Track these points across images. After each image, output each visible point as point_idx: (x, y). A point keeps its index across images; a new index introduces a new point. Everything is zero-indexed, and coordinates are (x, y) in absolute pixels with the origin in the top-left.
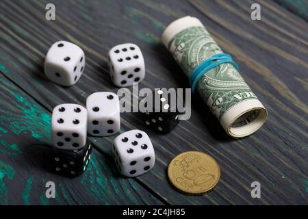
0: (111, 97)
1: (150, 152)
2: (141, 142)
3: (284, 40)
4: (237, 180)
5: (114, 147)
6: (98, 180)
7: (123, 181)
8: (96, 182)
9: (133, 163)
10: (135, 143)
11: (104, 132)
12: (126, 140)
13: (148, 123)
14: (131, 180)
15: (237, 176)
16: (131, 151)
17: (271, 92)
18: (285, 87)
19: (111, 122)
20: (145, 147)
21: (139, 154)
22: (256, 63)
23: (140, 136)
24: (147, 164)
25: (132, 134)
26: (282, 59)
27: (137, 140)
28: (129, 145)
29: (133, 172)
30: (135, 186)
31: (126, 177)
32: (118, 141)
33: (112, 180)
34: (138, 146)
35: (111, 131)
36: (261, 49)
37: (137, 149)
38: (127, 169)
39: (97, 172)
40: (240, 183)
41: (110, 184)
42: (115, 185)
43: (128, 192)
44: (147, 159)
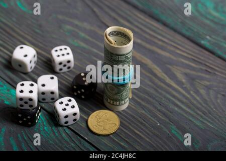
0: (52, 78)
1: (77, 110)
2: (71, 104)
3: (160, 43)
4: (130, 126)
5: (55, 108)
6: (45, 128)
7: (60, 129)
8: (44, 130)
9: (66, 117)
10: (67, 105)
11: (48, 100)
12: (61, 103)
13: (75, 94)
14: (65, 128)
15: (130, 124)
16: (65, 109)
17: (151, 74)
18: (160, 71)
19: (52, 93)
20: (73, 107)
21: (70, 111)
22: (142, 57)
23: (70, 101)
24: (75, 117)
25: (65, 100)
26: (158, 54)
27: (69, 103)
28: (63, 106)
29: (66, 122)
30: (68, 131)
31: (62, 126)
32: (57, 104)
33: (54, 128)
34: (69, 107)
35: (53, 99)
36: (145, 48)
37: (68, 108)
38: (63, 121)
39: (45, 123)
40: (131, 128)
41: (52, 130)
42: (55, 131)
43: (64, 135)
44: (75, 114)
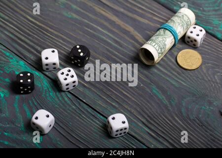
0: (53, 51)
1: (75, 78)
3: (140, 11)
4: (119, 88)
5: (57, 77)
6: (51, 94)
7: (63, 93)
9: (67, 85)
10: (68, 75)
11: (51, 69)
12: (63, 73)
13: (73, 62)
14: (67, 93)
15: (118, 86)
16: (66, 79)
17: (134, 40)
18: (141, 37)
19: (54, 64)
20: (72, 76)
21: (70, 80)
22: (126, 25)
23: (69, 71)
24: (74, 84)
25: (65, 70)
26: (139, 22)
27: (69, 73)
28: (64, 76)
29: (68, 89)
30: (69, 95)
31: (64, 91)
32: (59, 74)
33: (57, 93)
35: (55, 68)
36: (128, 16)
37: (69, 78)
38: (65, 88)
39: (50, 90)
40: (121, 90)
41: (57, 96)
42: (59, 96)
43: (66, 99)
44: (74, 82)
